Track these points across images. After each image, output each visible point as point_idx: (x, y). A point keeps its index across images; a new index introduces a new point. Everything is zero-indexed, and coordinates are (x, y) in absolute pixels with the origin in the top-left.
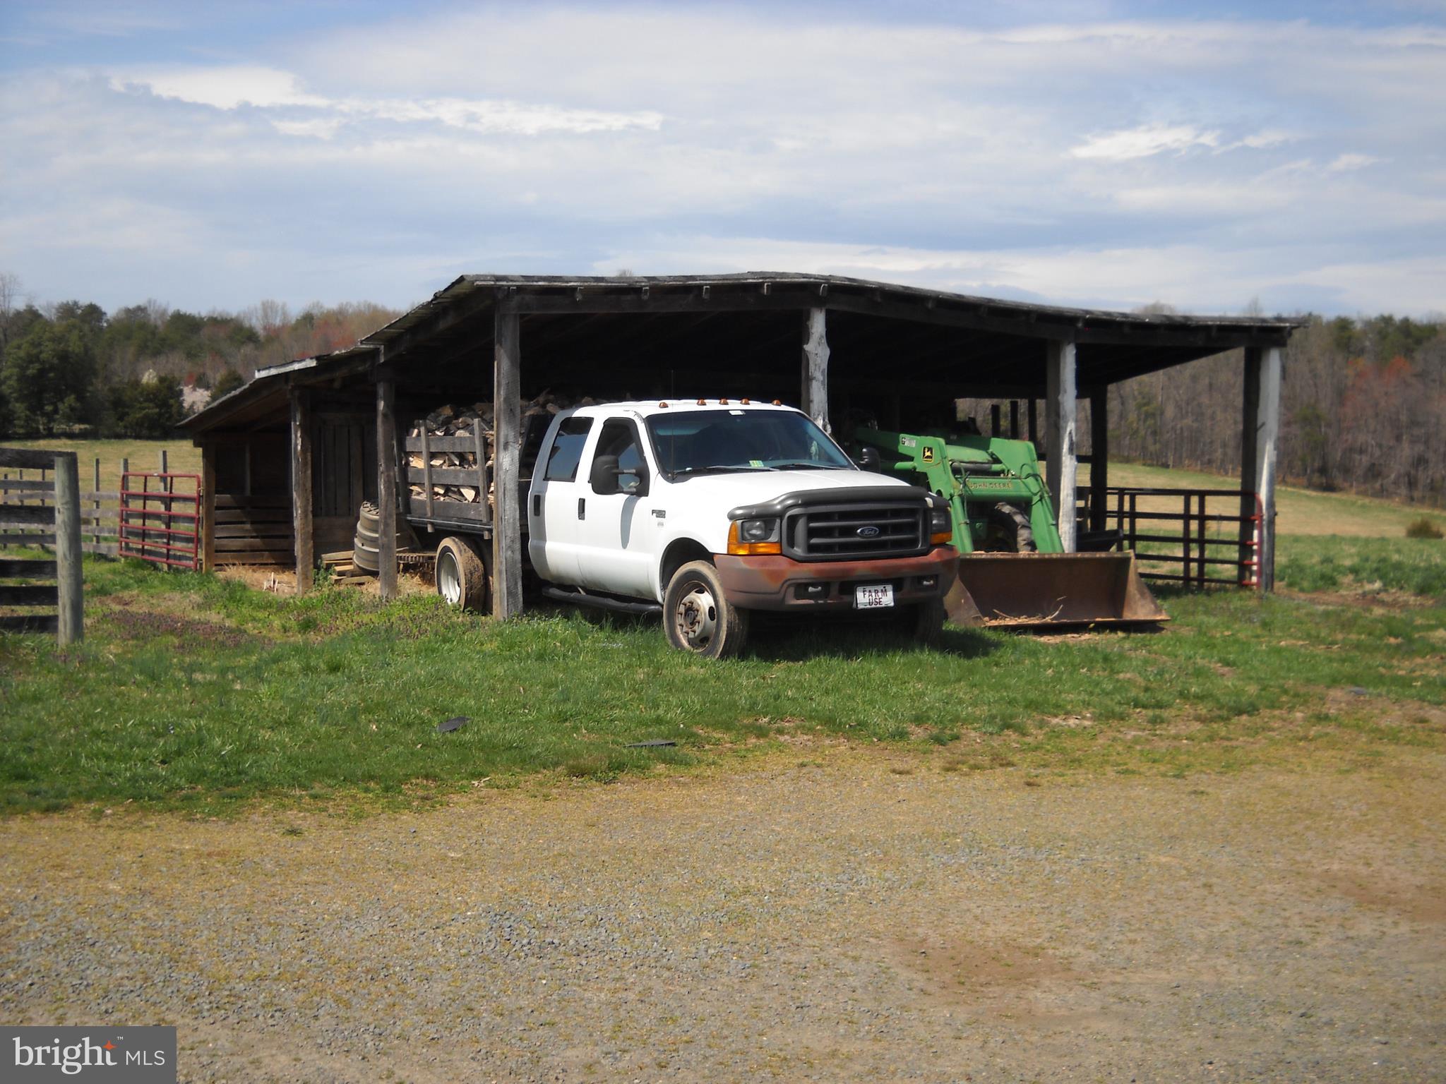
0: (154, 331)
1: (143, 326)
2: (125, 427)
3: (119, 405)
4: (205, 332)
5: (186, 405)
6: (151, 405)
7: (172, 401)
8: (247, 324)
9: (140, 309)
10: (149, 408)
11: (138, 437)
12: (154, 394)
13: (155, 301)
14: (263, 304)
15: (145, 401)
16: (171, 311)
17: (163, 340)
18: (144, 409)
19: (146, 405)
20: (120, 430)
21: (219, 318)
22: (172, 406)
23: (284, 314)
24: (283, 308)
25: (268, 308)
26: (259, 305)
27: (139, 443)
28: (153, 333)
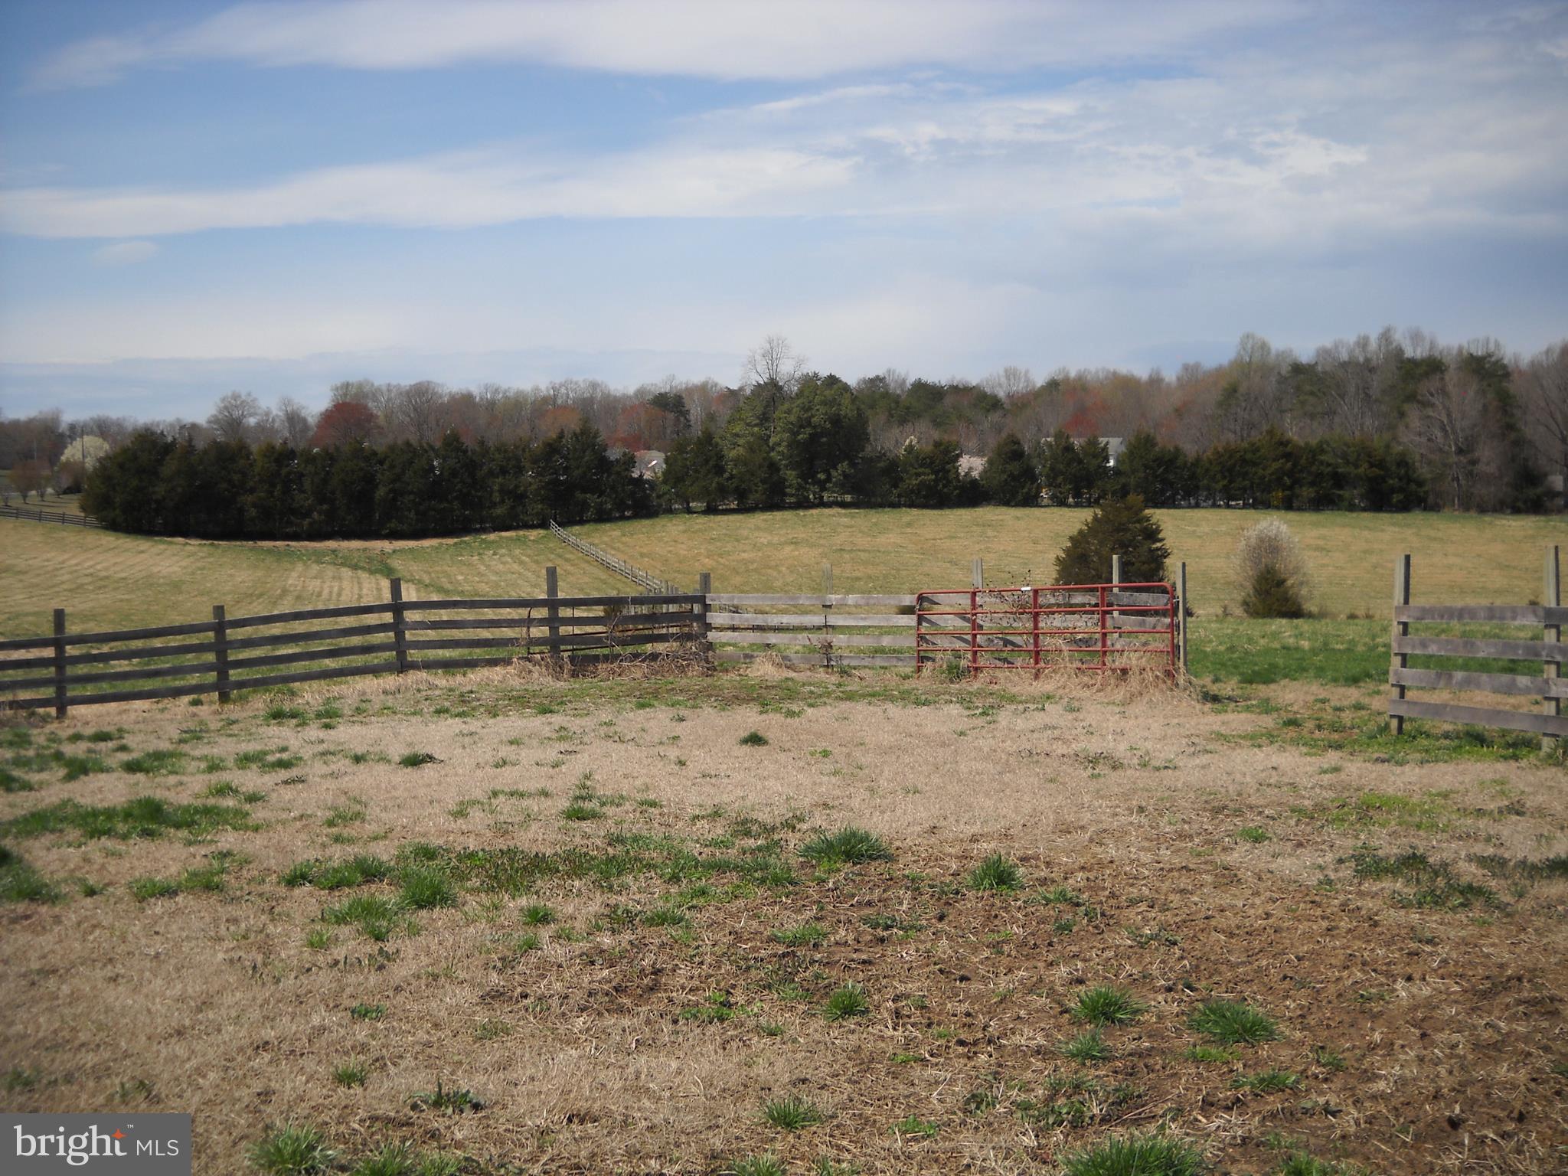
0: (896, 400)
1: (886, 395)
2: (900, 496)
3: (892, 470)
4: (948, 401)
5: (962, 472)
6: (927, 470)
7: (948, 467)
8: (988, 390)
9: (878, 379)
10: (924, 474)
11: (912, 505)
12: (931, 458)
13: (894, 371)
14: (1006, 371)
15: (921, 466)
16: (911, 379)
17: (908, 408)
18: (918, 475)
19: (921, 470)
20: (894, 499)
21: (961, 386)
22: (949, 471)
23: (1027, 380)
24: (1027, 372)
25: (1011, 374)
26: (1002, 373)
27: (915, 511)
28: (897, 403)
